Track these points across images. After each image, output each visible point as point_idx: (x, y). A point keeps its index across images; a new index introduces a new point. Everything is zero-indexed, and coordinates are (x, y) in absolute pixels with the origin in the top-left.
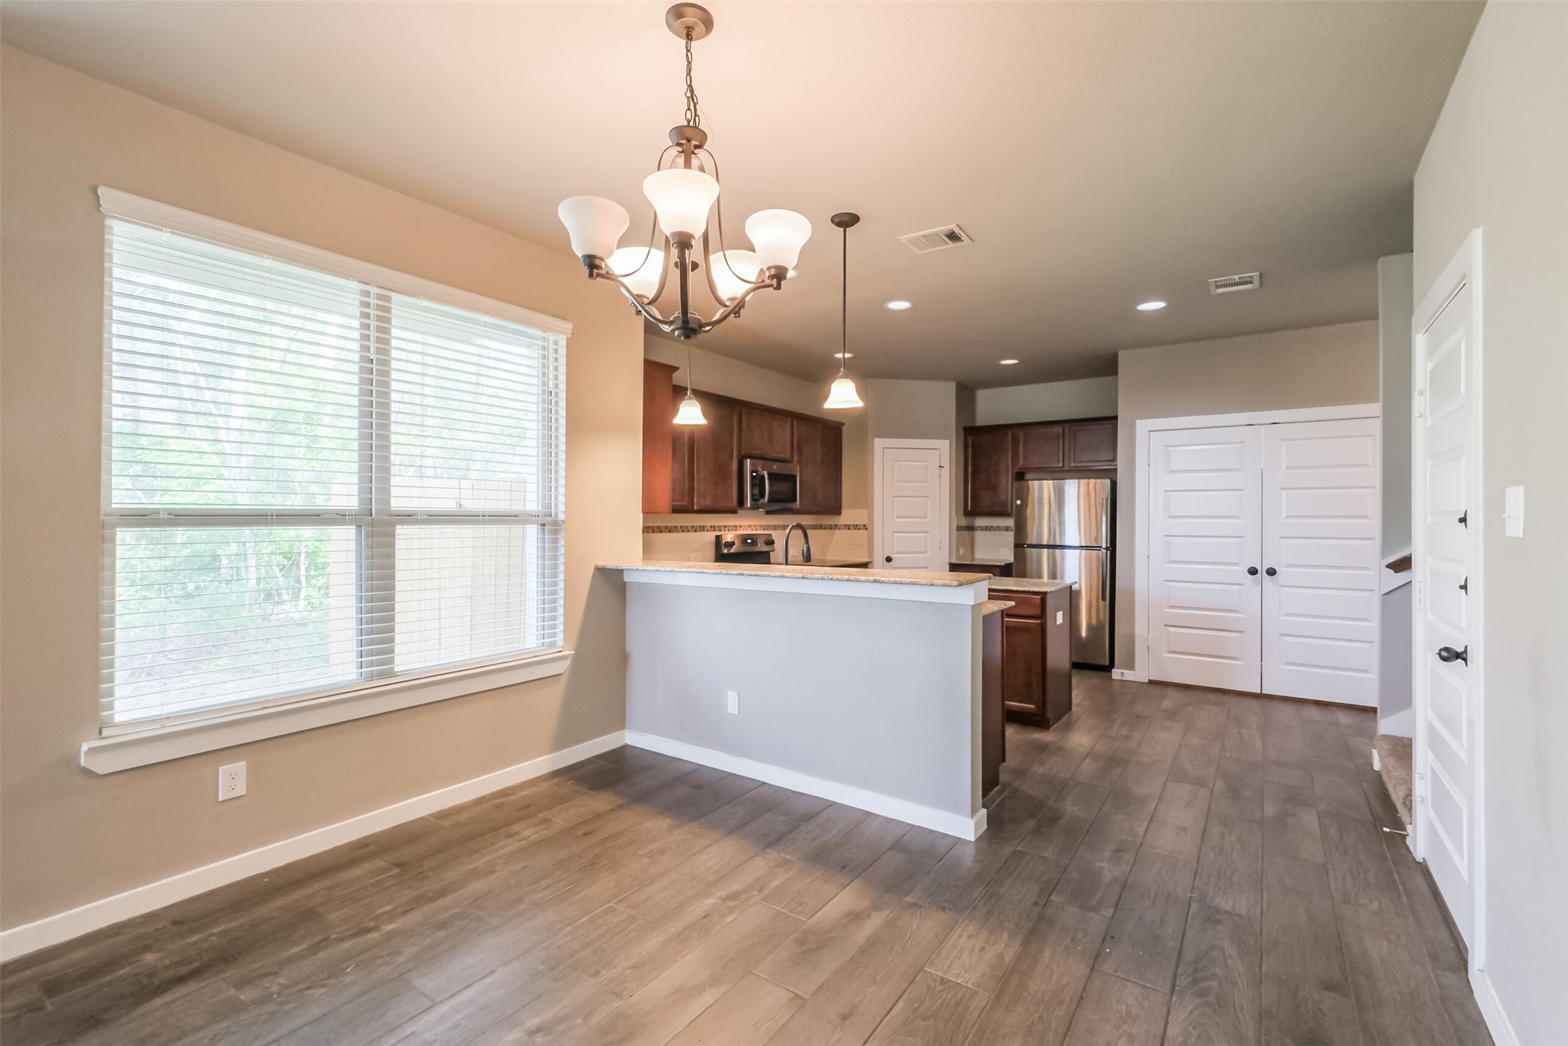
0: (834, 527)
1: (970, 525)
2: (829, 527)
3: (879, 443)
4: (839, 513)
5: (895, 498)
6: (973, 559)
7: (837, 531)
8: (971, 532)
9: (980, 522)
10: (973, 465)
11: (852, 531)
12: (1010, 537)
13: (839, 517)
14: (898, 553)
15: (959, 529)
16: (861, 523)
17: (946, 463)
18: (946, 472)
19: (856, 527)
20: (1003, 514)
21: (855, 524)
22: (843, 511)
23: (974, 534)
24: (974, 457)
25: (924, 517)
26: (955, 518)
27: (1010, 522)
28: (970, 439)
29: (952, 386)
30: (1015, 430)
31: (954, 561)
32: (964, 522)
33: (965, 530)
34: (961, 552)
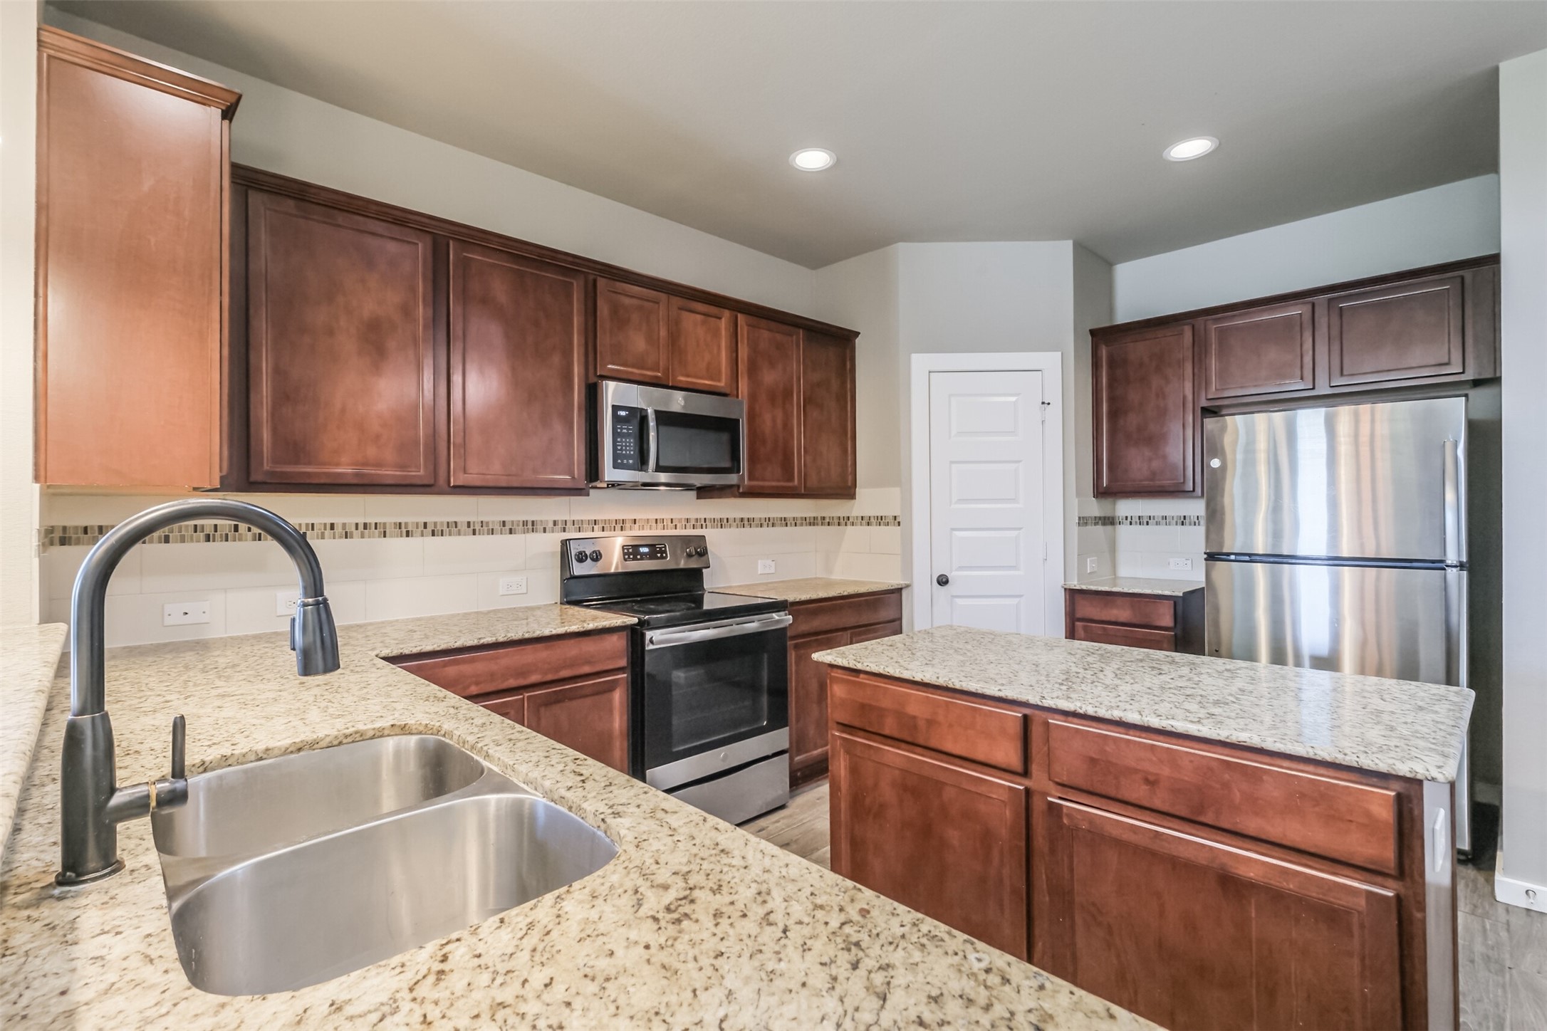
0: (844, 521)
1: (1108, 514)
2: (836, 521)
3: (920, 363)
4: (852, 496)
5: (953, 465)
6: (1115, 579)
7: (849, 528)
8: (1109, 528)
9: (1126, 508)
10: (1112, 399)
11: (874, 529)
12: (1196, 538)
13: (853, 501)
14: (961, 568)
15: (1083, 521)
16: (888, 512)
17: (1055, 397)
18: (1055, 411)
19: (881, 520)
20: (1175, 491)
21: (879, 514)
22: (859, 491)
23: (1115, 529)
24: (1112, 381)
25: (1014, 500)
26: (1074, 502)
27: (1196, 508)
28: (1104, 352)
29: (1065, 249)
30: (1201, 320)
31: (1075, 584)
32: (1095, 508)
33: (1096, 524)
34: (1091, 565)
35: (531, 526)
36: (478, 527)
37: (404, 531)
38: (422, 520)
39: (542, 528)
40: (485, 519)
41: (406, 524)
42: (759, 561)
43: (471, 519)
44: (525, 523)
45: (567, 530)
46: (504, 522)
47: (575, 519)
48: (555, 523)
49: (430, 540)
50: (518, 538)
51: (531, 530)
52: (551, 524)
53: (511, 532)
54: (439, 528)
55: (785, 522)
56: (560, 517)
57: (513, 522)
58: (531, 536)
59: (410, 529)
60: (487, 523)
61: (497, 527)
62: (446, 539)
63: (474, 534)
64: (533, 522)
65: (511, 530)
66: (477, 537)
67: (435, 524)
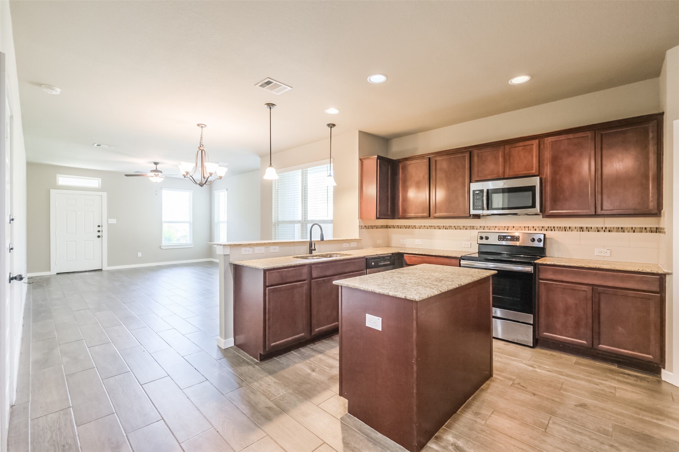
35: (473, 228)
36: (457, 227)
37: (439, 228)
38: (443, 225)
39: (476, 228)
40: (459, 225)
41: (439, 226)
42: (596, 249)
43: (455, 225)
44: (470, 227)
45: (485, 229)
46: (464, 226)
47: (488, 225)
48: (480, 227)
49: (445, 230)
50: (468, 231)
51: (472, 229)
52: (479, 227)
53: (466, 229)
54: (447, 227)
55: (623, 230)
56: (482, 225)
57: (467, 226)
58: (472, 231)
59: (440, 227)
60: (459, 226)
61: (462, 227)
62: (449, 230)
63: (456, 229)
64: (473, 226)
65: (466, 228)
66: (457, 230)
67: (446, 226)
